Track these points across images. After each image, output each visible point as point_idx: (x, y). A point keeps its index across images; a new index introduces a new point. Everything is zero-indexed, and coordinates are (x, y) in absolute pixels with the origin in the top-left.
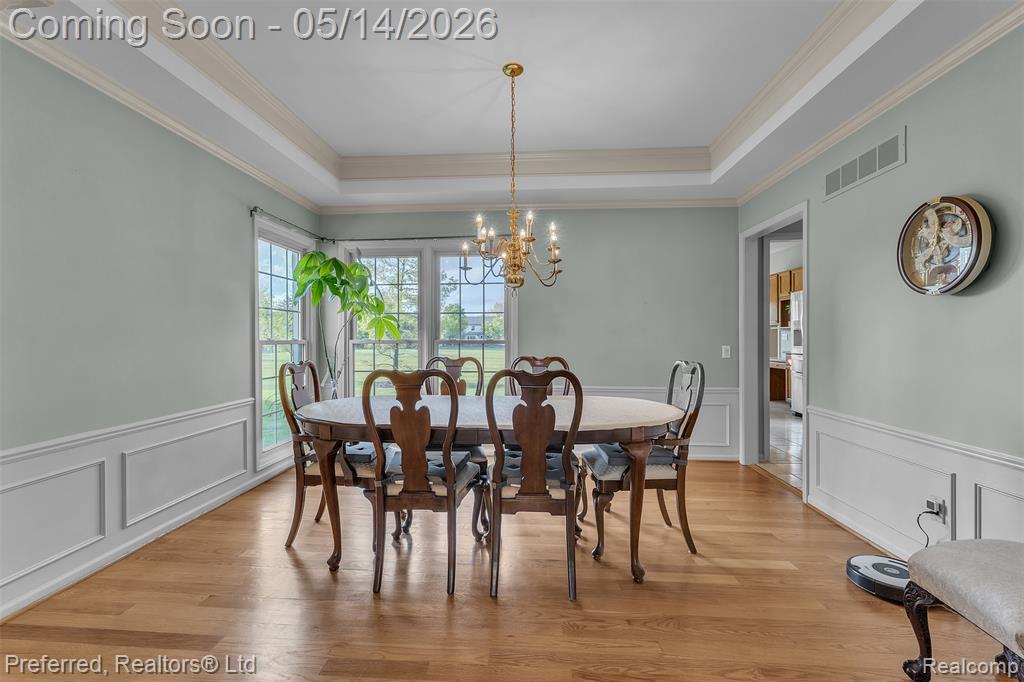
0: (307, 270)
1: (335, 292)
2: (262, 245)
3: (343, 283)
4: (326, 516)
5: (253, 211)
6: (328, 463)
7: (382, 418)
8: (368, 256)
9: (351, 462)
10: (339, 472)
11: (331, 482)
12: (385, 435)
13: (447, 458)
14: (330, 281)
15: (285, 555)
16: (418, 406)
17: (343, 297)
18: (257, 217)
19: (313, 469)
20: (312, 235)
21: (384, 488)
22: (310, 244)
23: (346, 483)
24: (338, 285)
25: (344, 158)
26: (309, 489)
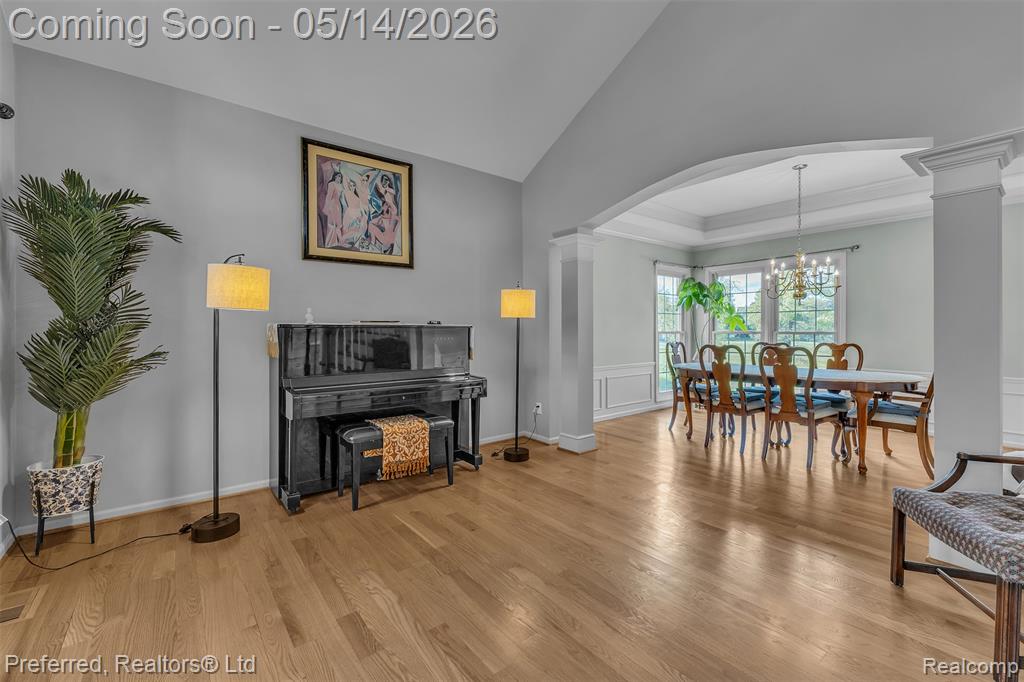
0: (685, 289)
1: (700, 302)
2: (660, 279)
3: (705, 296)
4: (688, 424)
5: (655, 262)
6: (687, 390)
7: (709, 367)
8: (722, 275)
9: (698, 392)
10: (692, 395)
11: (689, 401)
12: (711, 376)
13: (740, 385)
14: (696, 295)
15: (669, 433)
16: (725, 362)
17: (704, 305)
18: (657, 265)
19: (681, 394)
20: (687, 266)
21: (711, 401)
22: (687, 272)
23: (695, 401)
24: (701, 298)
25: (705, 218)
26: (679, 403)
